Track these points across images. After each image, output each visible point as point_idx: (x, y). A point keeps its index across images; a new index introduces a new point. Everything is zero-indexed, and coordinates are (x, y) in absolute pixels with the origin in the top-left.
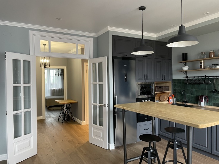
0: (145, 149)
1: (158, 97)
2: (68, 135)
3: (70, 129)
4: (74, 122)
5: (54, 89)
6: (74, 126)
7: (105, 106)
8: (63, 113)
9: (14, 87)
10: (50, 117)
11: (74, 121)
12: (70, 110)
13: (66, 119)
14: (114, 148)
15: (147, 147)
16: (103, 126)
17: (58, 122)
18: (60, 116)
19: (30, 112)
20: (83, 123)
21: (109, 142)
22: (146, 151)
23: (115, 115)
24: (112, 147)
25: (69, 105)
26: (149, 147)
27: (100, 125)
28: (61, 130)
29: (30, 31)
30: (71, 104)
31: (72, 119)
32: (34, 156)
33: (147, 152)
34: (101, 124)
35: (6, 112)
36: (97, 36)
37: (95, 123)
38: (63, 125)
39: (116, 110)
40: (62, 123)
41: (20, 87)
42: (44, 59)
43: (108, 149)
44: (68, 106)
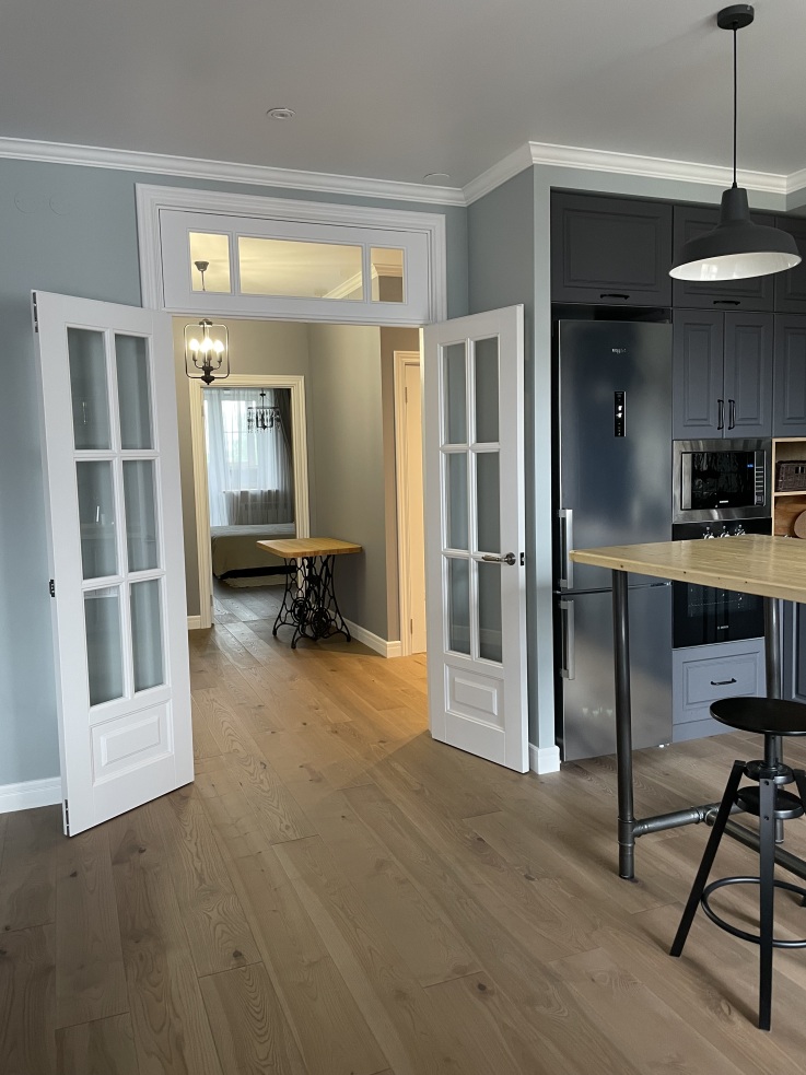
0: (739, 770)
1: (786, 523)
2: (327, 700)
3: (329, 673)
4: (348, 642)
5: (244, 494)
6: (352, 662)
7: (512, 562)
8: (295, 601)
9: (79, 465)
10: (232, 618)
11: (349, 638)
12: (330, 587)
13: (309, 631)
14: (557, 768)
15: (756, 763)
16: (499, 660)
17: (273, 641)
18: (283, 615)
19: (155, 583)
20: (392, 649)
21: (533, 737)
22: (746, 782)
23: (563, 605)
24: (549, 761)
25: (325, 564)
26: (766, 764)
27: (483, 655)
28: (292, 679)
29: (139, 186)
30: (331, 559)
31: (340, 631)
32: (181, 791)
33: (756, 784)
34: (491, 651)
35: (52, 581)
36: (464, 204)
37: (460, 645)
38: (296, 653)
39: (568, 583)
40: (293, 647)
41: (108, 463)
42: (200, 340)
43: (525, 769)
44: (318, 565)
